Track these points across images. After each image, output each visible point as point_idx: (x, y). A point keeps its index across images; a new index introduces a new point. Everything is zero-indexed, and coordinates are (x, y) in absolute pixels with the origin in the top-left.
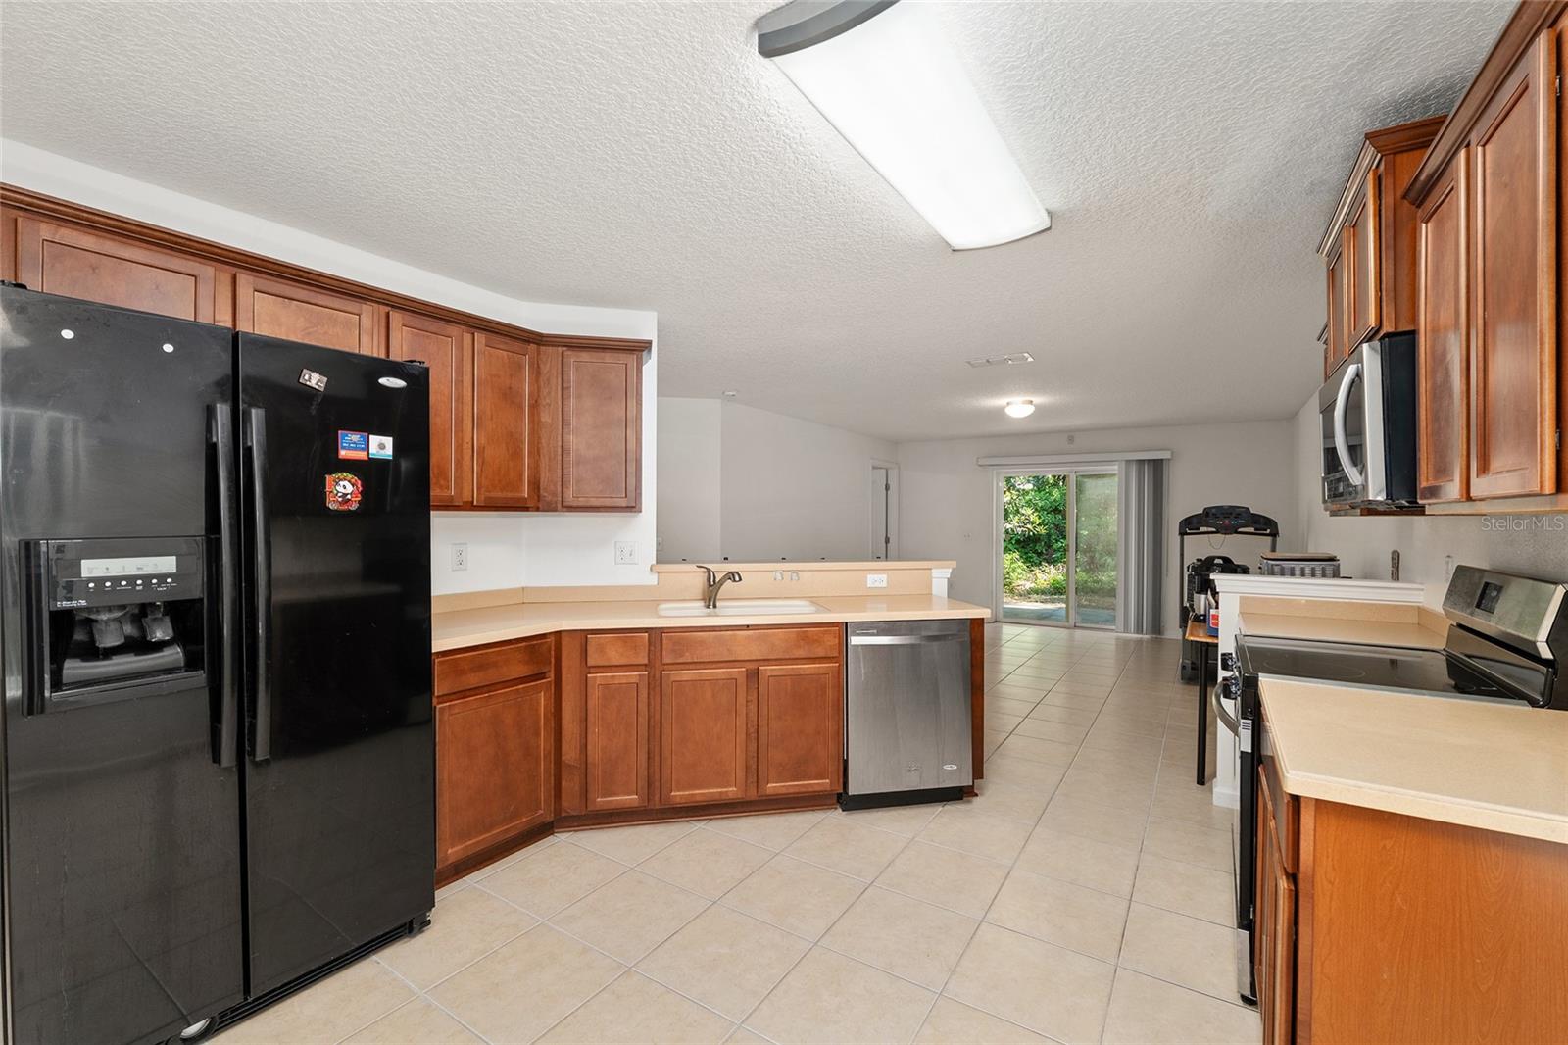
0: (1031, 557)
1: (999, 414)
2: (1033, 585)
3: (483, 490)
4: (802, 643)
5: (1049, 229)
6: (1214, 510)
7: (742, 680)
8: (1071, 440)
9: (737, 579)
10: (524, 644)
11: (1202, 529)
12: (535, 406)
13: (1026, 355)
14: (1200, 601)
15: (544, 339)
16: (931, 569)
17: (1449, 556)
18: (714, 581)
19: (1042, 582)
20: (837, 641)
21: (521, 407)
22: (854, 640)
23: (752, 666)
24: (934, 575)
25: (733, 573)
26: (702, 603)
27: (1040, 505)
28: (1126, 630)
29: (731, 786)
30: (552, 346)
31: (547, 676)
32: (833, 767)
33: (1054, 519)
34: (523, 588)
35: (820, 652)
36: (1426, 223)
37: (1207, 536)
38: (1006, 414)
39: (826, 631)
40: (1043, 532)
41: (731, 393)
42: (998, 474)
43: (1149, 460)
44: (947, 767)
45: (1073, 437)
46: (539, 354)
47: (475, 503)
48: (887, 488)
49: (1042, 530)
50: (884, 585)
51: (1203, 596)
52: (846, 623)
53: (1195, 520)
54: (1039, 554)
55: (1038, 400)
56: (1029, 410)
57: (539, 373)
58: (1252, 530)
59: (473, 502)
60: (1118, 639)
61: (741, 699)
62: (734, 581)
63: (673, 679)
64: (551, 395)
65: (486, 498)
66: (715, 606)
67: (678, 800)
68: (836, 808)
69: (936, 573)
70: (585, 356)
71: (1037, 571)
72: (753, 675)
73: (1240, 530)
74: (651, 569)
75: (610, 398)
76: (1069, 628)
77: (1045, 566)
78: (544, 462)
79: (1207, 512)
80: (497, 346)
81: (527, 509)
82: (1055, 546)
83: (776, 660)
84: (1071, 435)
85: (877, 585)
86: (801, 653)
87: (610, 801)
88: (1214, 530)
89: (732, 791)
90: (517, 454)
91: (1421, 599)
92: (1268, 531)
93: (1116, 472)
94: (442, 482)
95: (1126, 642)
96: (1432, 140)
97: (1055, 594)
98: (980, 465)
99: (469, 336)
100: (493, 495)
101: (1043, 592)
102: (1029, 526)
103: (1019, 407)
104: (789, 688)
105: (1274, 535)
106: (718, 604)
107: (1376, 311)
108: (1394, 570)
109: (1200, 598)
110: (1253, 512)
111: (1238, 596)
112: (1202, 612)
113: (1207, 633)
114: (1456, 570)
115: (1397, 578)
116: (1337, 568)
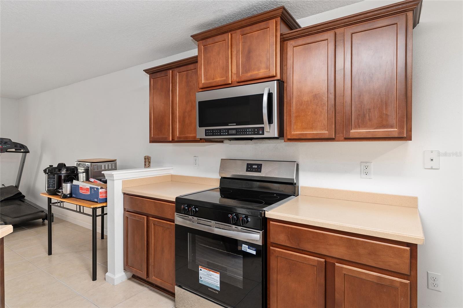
36: (294, 47)
51: (69, 185)
58: (14, 150)
73: (8, 150)
91: (172, 172)
92: (23, 151)
105: (27, 152)
107: (275, 70)
108: (147, 163)
109: (67, 187)
110: (13, 141)
111: (121, 180)
112: (68, 192)
113: (97, 202)
114: (221, 160)
115: (149, 167)
116: (116, 164)
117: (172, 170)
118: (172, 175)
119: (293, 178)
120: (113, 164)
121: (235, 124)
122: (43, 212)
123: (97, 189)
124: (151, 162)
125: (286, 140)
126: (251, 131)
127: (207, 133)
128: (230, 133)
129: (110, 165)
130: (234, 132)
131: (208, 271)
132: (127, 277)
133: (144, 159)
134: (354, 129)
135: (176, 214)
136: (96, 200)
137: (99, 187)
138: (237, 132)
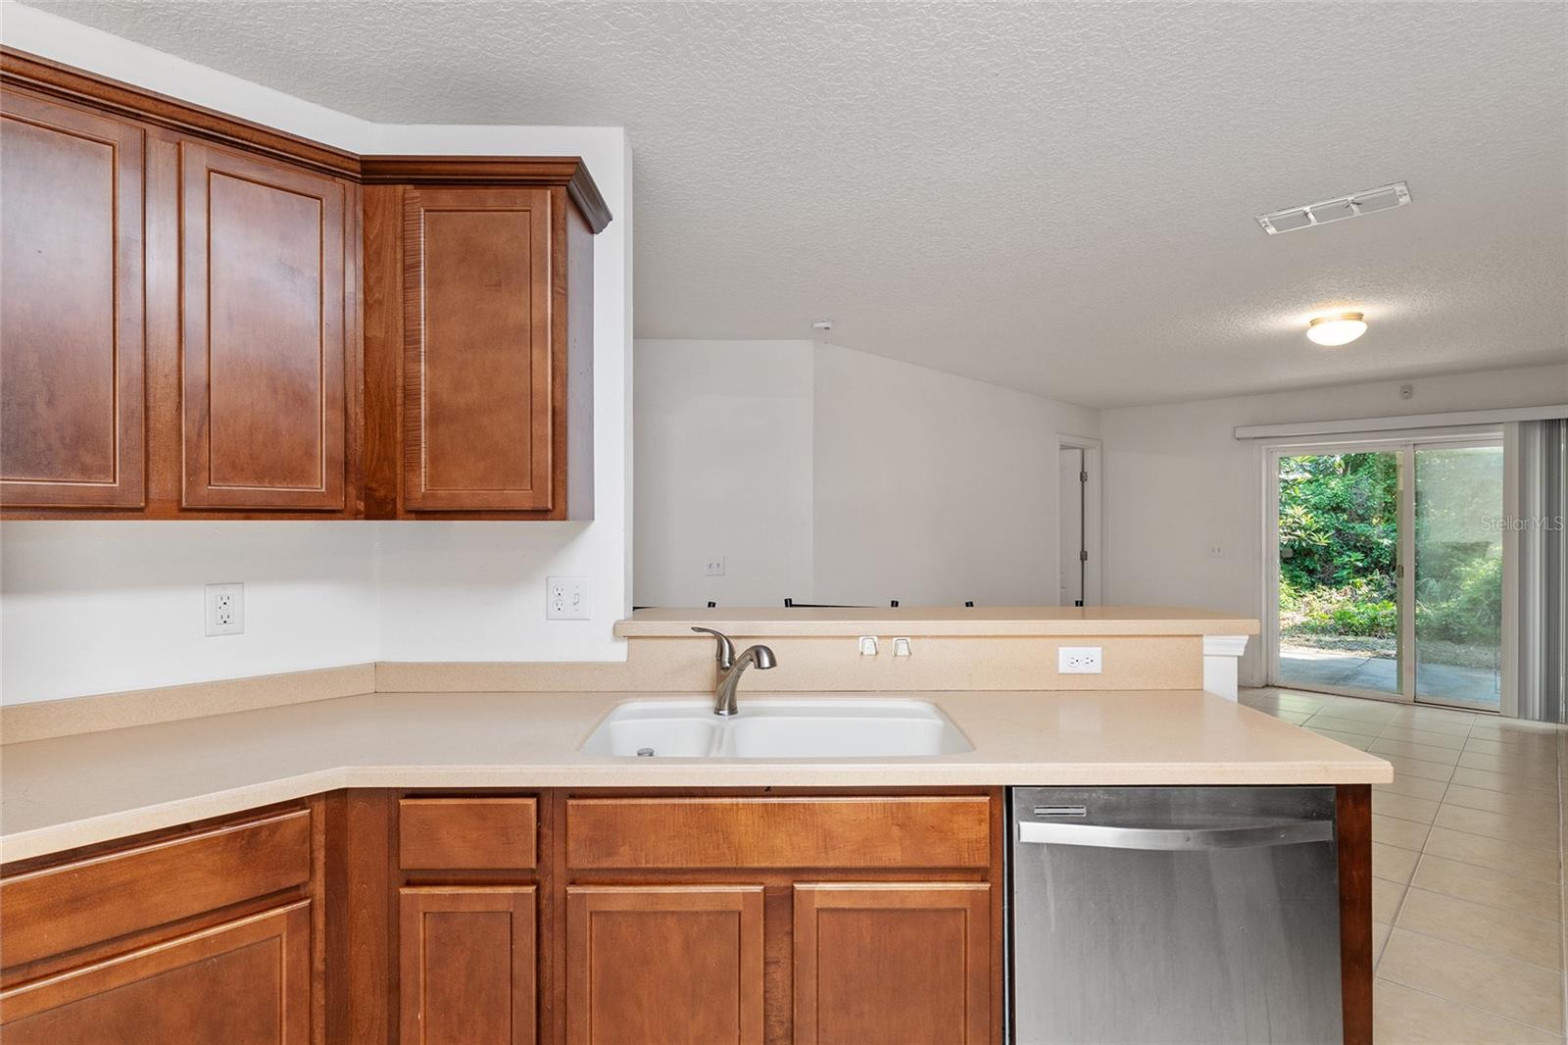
0: (1297, 577)
1: (1296, 344)
2: (1305, 620)
3: (205, 476)
4: (896, 831)
7: (753, 915)
8: (1407, 392)
9: (766, 662)
10: (225, 830)
13: (1399, 188)
16: (1202, 636)
18: (730, 661)
19: (1322, 613)
20: (985, 829)
22: (1029, 831)
23: (777, 882)
24: (1208, 649)
25: (758, 649)
27: (1313, 502)
28: (1523, 712)
30: (386, 183)
31: (299, 894)
33: (1334, 521)
34: (376, 665)
35: (943, 856)
38: (1310, 342)
39: (958, 805)
40: (1324, 542)
41: (824, 325)
42: (1270, 452)
45: (1411, 388)
47: (184, 504)
48: (1083, 478)
49: (1322, 540)
50: (1097, 668)
52: (1009, 789)
54: (1311, 572)
55: (1376, 310)
56: (1356, 330)
59: (180, 501)
60: (1505, 730)
61: (753, 960)
62: (762, 666)
63: (590, 907)
64: (383, 283)
65: (211, 493)
66: (732, 712)
69: (1210, 644)
70: (447, 199)
71: (1309, 596)
72: (780, 905)
75: (498, 284)
76: (1404, 704)
77: (1324, 591)
82: (1337, 561)
83: (835, 870)
84: (1406, 384)
85: (1081, 668)
86: (894, 856)
90: (298, 403)
94: (88, 459)
95: (1525, 736)
97: (1346, 633)
98: (1238, 439)
99: (171, 148)
101: (1324, 630)
102: (1298, 533)
103: (1335, 325)
104: (869, 940)
106: (740, 704)
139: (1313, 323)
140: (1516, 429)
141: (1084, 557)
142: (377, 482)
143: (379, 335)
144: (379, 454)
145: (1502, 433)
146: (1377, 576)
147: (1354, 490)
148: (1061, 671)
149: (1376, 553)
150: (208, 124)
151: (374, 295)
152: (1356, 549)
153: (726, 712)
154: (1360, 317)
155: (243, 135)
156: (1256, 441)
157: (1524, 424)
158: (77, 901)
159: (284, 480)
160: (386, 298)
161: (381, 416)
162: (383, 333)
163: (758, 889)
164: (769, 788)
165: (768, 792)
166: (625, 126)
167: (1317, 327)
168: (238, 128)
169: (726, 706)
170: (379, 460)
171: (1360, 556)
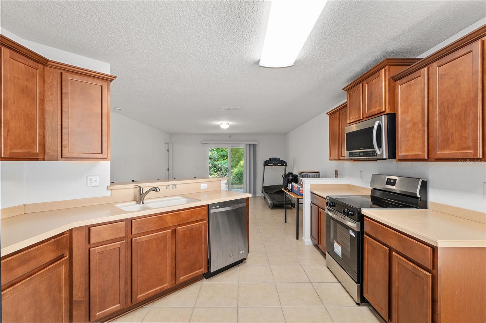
1: (218, 127)
3: (8, 148)
4: (193, 215)
5: (293, 66)
6: (271, 159)
7: (170, 235)
8: (230, 137)
9: (158, 190)
11: (269, 164)
12: (42, 101)
14: (290, 186)
15: (48, 63)
16: (221, 181)
17: (361, 171)
18: (143, 192)
20: (206, 212)
21: (33, 99)
22: (212, 211)
23: (174, 228)
24: (222, 183)
25: (156, 188)
26: (135, 203)
29: (164, 284)
30: (54, 68)
31: (65, 255)
32: (205, 263)
34: (24, 205)
35: (200, 218)
36: (400, 85)
37: (270, 166)
38: (220, 127)
39: (202, 209)
42: (207, 147)
43: (252, 144)
44: (241, 252)
46: (44, 70)
47: (3, 156)
48: (168, 150)
50: (206, 187)
51: (291, 184)
52: (209, 205)
53: (267, 162)
55: (231, 123)
56: (228, 126)
57: (44, 82)
58: (281, 164)
61: (169, 244)
62: (157, 191)
63: (138, 241)
64: (53, 96)
65: (10, 152)
66: (143, 203)
67: (141, 298)
68: (203, 279)
70: (76, 78)
72: (174, 232)
73: (278, 164)
74: (107, 188)
75: (93, 102)
78: (48, 133)
79: (270, 159)
80: (18, 59)
81: (37, 159)
83: (183, 224)
84: (230, 135)
85: (204, 188)
86: (193, 219)
87: (105, 312)
88: (272, 164)
89: (166, 286)
90: (31, 127)
91: (348, 182)
92: (285, 165)
93: (243, 147)
96: (412, 64)
98: (202, 144)
100: (14, 151)
103: (225, 125)
104: (188, 235)
105: (286, 166)
106: (144, 202)
107: (385, 107)
108: (336, 175)
109: (290, 185)
110: (281, 159)
111: (310, 184)
112: (290, 189)
113: (299, 195)
114: (372, 175)
115: (337, 177)
116: (319, 175)
117: (348, 181)
118: (348, 184)
119: (415, 192)
120: (318, 175)
121: (363, 149)
122: (290, 201)
123: (299, 188)
124: (338, 175)
125: (397, 160)
126: (371, 154)
127: (351, 155)
128: (360, 155)
129: (315, 175)
130: (362, 154)
131: (337, 245)
132: (313, 244)
133: (334, 172)
134: (440, 151)
135: (326, 206)
136: (298, 194)
137: (300, 187)
138: (364, 154)
139: (221, 124)
140: (245, 145)
141: (168, 170)
142: (50, 150)
143: (51, 109)
144: (51, 143)
145: (243, 146)
146: (218, 172)
147: (214, 155)
148: (201, 189)
149: (218, 168)
150: (10, 44)
151: (49, 98)
152: (214, 167)
153: (142, 203)
154: (228, 124)
155: (19, 49)
156: (205, 144)
157: (246, 144)
158: (24, 262)
159: (28, 149)
160: (54, 99)
161: (52, 132)
162: (53, 109)
163: (171, 230)
164: (171, 211)
165: (171, 212)
166: (110, 64)
167: (222, 125)
168: (19, 47)
169: (142, 202)
170: (51, 144)
171: (215, 168)
